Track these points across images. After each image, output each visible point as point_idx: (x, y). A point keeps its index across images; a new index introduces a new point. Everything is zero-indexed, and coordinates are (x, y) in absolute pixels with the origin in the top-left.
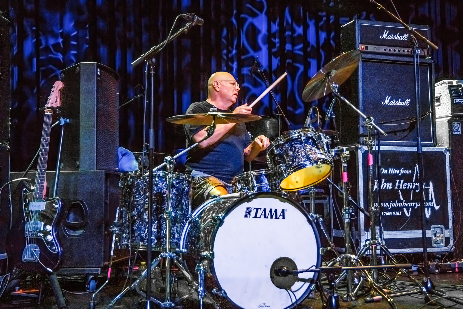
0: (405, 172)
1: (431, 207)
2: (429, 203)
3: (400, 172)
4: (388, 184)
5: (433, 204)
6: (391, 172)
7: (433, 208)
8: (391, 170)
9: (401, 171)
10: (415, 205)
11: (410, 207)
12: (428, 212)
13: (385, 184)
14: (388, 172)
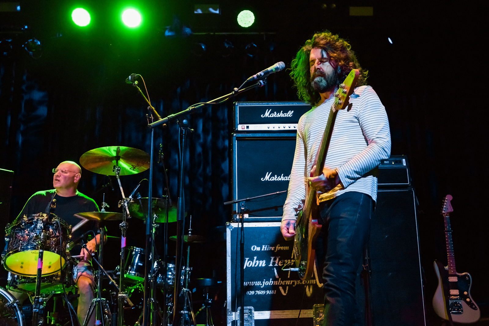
0: (282, 248)
1: (313, 284)
2: (311, 280)
3: (275, 249)
4: (261, 262)
5: (316, 281)
6: (264, 249)
7: (315, 286)
8: (265, 247)
9: (277, 247)
10: (293, 283)
11: (287, 285)
12: (309, 290)
13: (258, 261)
14: (261, 248)
